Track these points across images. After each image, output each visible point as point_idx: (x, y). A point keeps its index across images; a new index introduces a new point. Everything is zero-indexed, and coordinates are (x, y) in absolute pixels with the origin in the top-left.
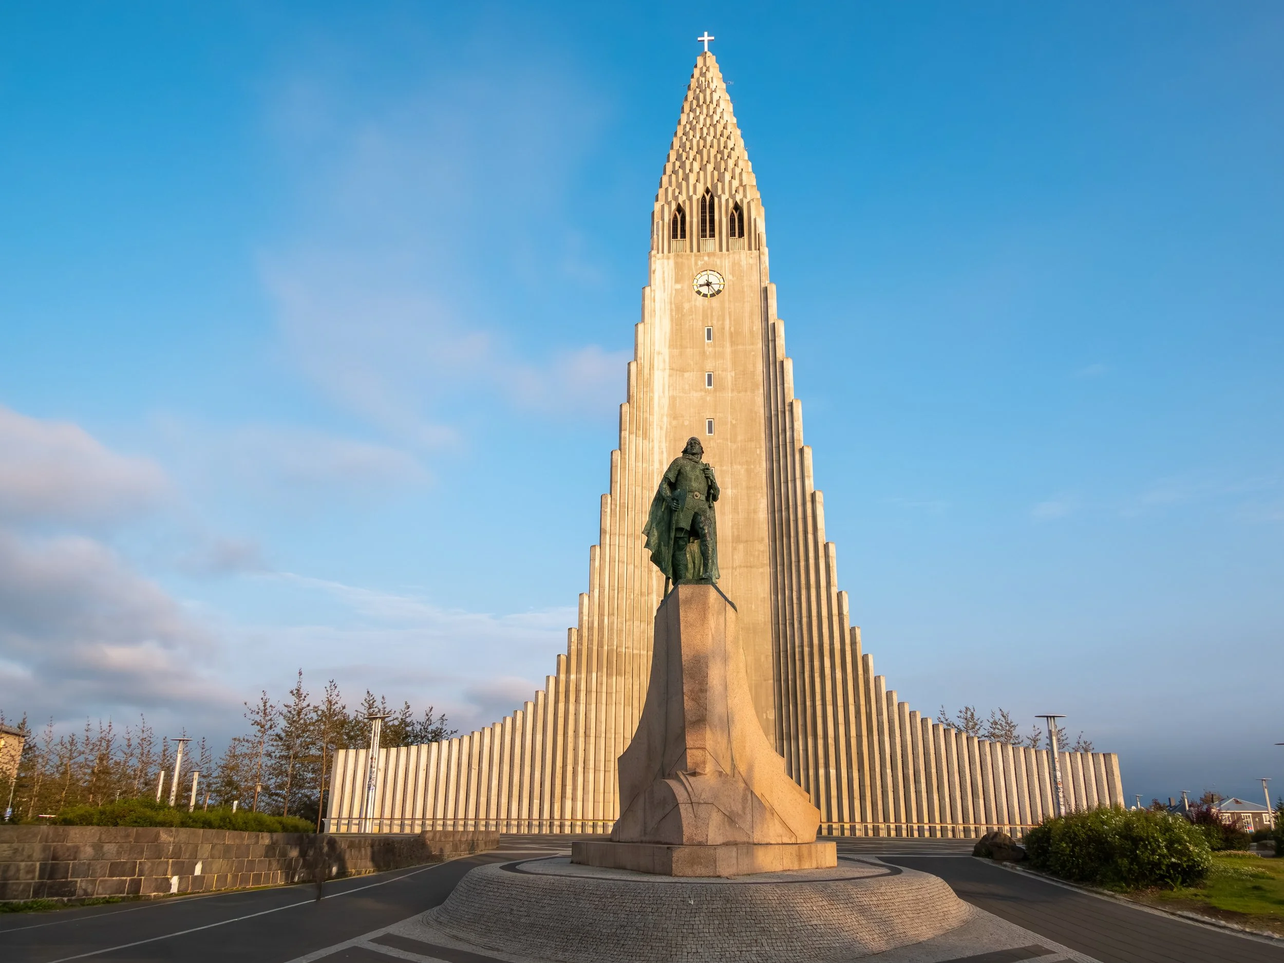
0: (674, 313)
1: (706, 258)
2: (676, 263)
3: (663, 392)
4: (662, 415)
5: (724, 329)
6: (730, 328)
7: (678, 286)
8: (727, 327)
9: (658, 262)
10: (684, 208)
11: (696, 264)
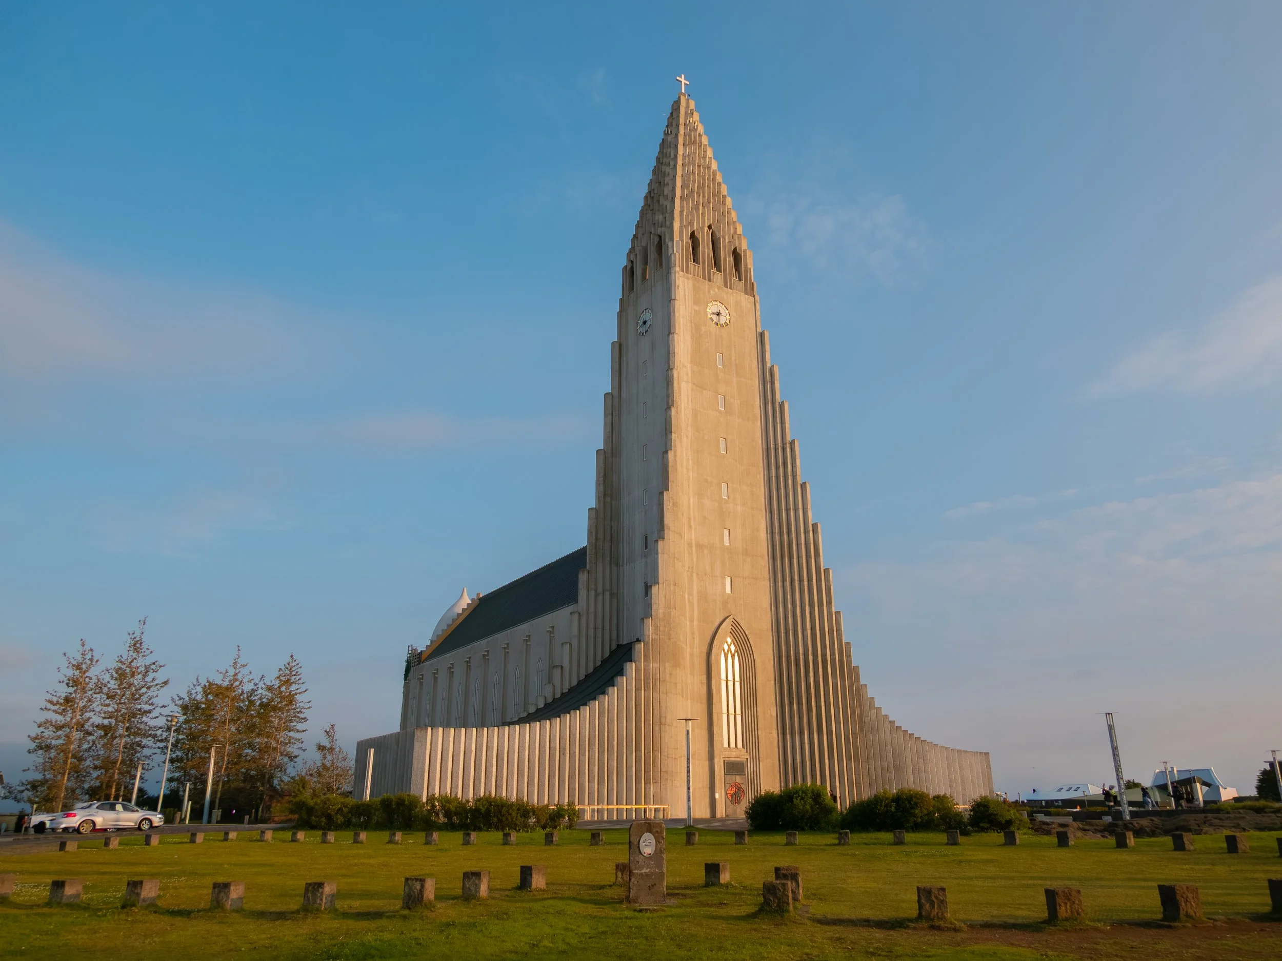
0: (694, 332)
1: (716, 290)
2: (694, 285)
3: (688, 403)
4: (687, 425)
5: (731, 359)
6: (736, 360)
7: (696, 308)
8: (733, 358)
9: (681, 279)
10: (698, 236)
11: (709, 292)
